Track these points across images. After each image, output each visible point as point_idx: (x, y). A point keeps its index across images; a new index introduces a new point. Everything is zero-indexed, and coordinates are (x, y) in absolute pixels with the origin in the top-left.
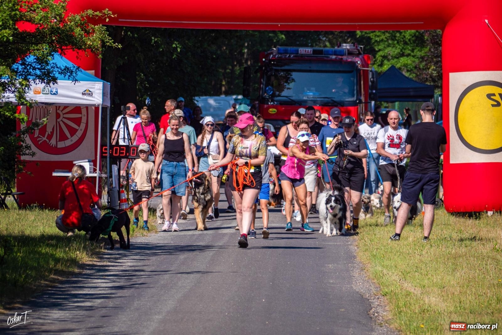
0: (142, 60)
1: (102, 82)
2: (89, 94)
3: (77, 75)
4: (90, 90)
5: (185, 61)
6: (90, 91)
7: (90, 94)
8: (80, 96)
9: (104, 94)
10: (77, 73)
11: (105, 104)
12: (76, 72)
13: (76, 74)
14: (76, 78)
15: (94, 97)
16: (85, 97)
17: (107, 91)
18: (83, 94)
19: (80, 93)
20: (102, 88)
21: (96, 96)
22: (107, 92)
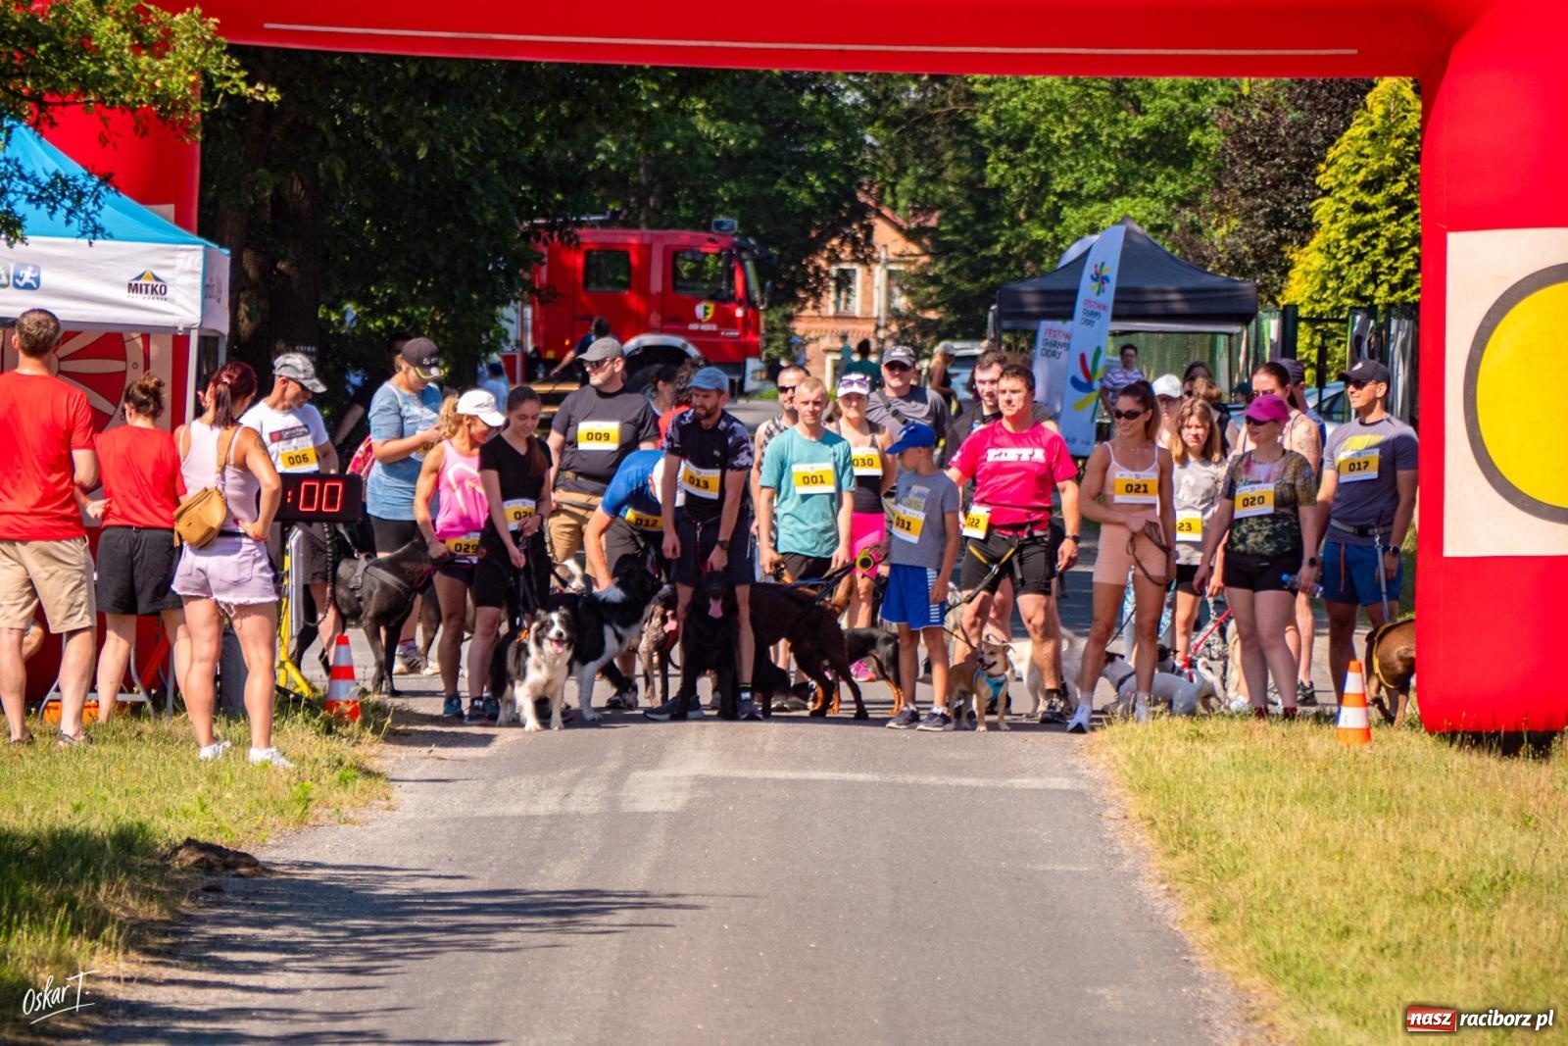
0: (340, 179)
1: (201, 247)
2: (154, 290)
3: (100, 208)
4: (159, 274)
5: (479, 190)
6: (157, 279)
7: (158, 288)
8: (123, 294)
9: (208, 290)
10: (100, 202)
11: (211, 325)
12: (98, 197)
13: (96, 202)
14: (98, 220)
15: (173, 301)
16: (138, 299)
17: (219, 280)
18: (133, 288)
19: (118, 284)
20: (200, 269)
21: (179, 298)
22: (220, 284)
